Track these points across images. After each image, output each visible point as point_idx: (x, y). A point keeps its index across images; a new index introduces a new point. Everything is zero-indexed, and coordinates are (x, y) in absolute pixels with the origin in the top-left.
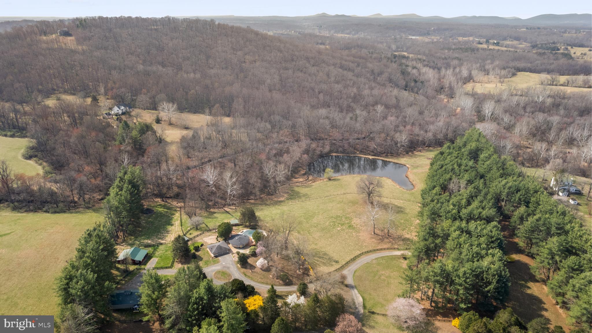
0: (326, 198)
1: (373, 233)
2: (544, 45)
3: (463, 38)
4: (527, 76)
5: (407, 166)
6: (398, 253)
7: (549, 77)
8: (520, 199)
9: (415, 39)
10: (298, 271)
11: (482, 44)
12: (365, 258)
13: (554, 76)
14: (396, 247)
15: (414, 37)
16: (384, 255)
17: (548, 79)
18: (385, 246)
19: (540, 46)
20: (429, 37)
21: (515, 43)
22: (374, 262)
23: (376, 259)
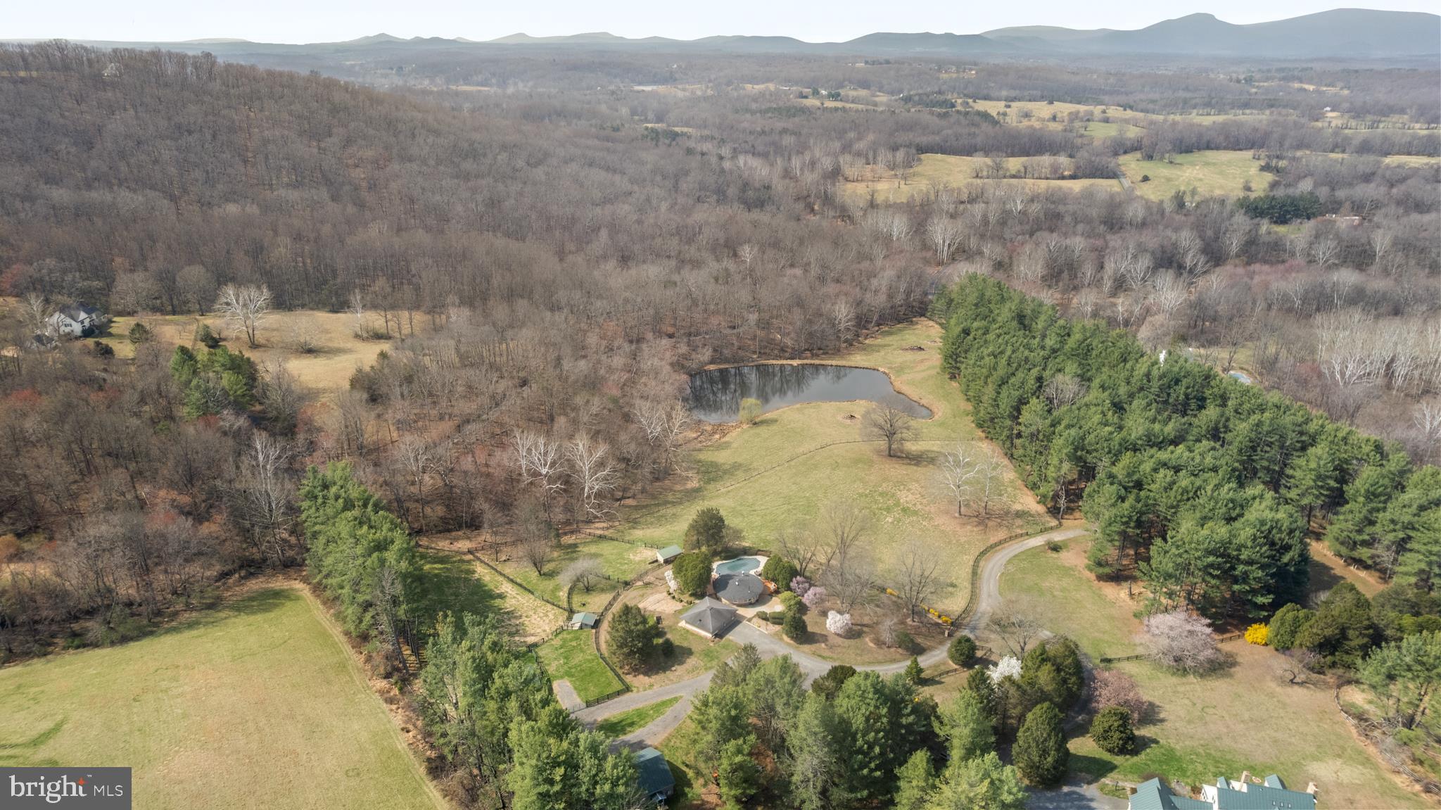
0: (793, 463)
1: (957, 515)
2: (925, 98)
3: (755, 86)
4: (942, 161)
5: (881, 369)
6: (1038, 541)
7: (988, 161)
8: (1187, 396)
9: (652, 91)
10: (909, 621)
11: (806, 97)
12: (990, 565)
13: (998, 160)
14: (1019, 531)
15: (648, 88)
16: (1016, 552)
17: (988, 166)
18: (1002, 534)
19: (917, 98)
20: (680, 87)
21: (863, 93)
22: (1011, 568)
23: (1009, 562)
